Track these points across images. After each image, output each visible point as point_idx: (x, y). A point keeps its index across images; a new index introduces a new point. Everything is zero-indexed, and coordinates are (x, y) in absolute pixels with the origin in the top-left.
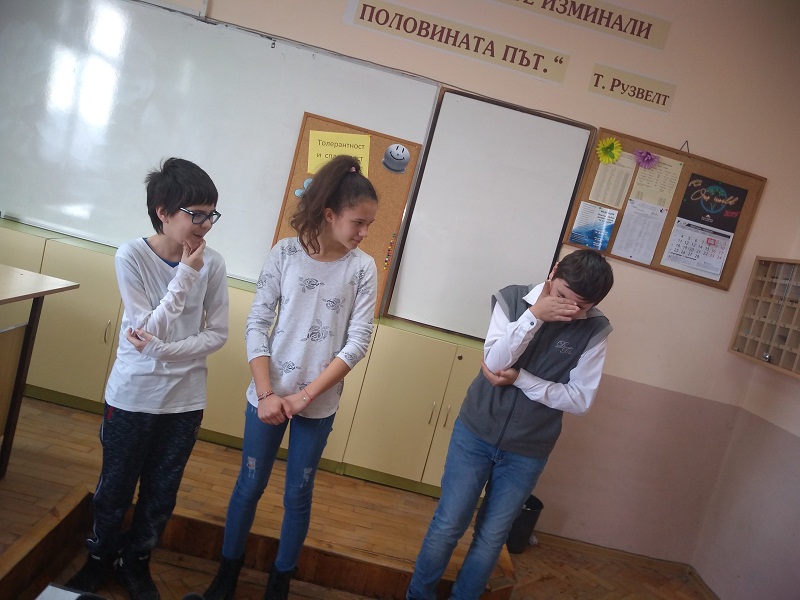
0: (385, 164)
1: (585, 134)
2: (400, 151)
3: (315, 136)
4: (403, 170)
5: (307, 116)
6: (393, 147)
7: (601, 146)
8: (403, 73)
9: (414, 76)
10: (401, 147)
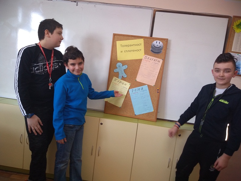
0: (152, 51)
1: (226, 21)
2: (158, 44)
3: (118, 43)
4: (161, 52)
5: (115, 35)
6: (155, 42)
7: (235, 24)
8: (135, 7)
9: (140, 7)
10: (158, 41)
